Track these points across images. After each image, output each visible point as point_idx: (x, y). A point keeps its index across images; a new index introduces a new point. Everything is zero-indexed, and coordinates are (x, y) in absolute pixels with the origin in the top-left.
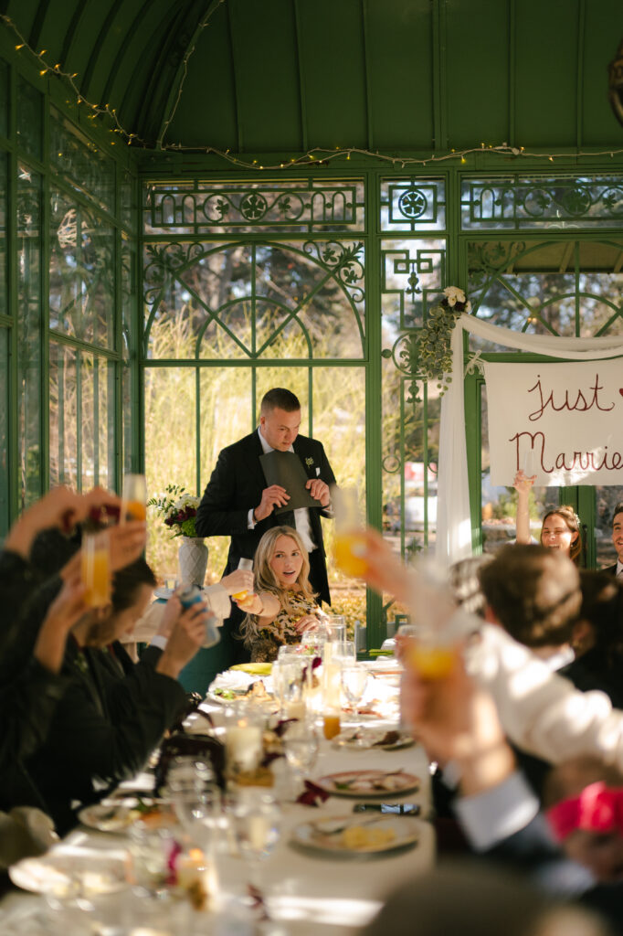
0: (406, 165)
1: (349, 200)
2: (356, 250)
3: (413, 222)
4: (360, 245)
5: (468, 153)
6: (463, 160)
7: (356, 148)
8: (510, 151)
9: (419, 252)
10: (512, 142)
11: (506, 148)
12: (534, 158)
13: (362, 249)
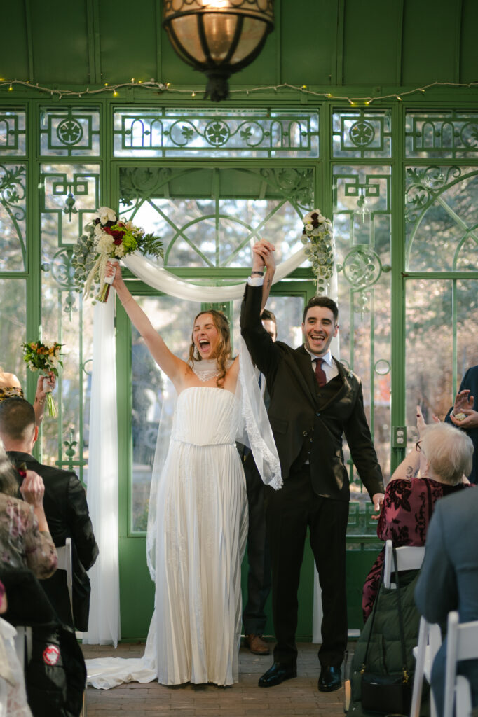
0: (63, 96)
1: (12, 128)
2: (18, 173)
3: (70, 148)
4: (22, 169)
5: (119, 88)
6: (115, 94)
7: (18, 80)
8: (157, 86)
9: (76, 176)
10: (159, 77)
11: (153, 84)
12: (179, 93)
13: (24, 172)
